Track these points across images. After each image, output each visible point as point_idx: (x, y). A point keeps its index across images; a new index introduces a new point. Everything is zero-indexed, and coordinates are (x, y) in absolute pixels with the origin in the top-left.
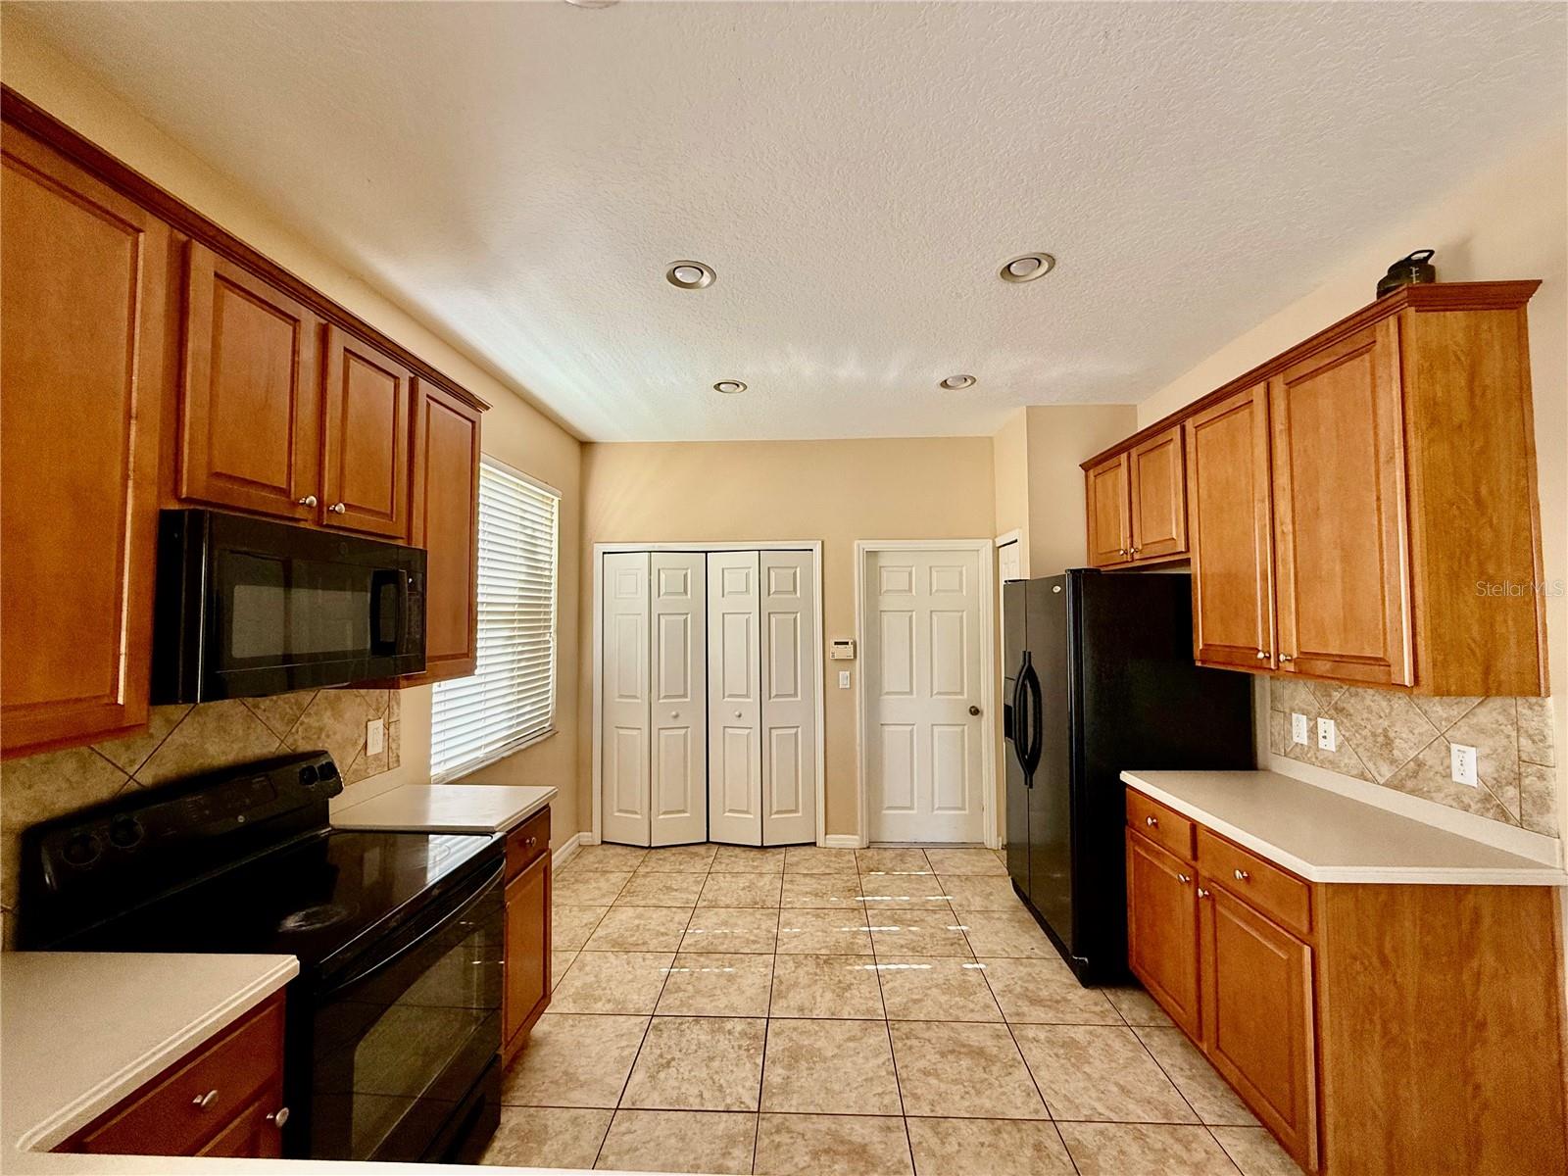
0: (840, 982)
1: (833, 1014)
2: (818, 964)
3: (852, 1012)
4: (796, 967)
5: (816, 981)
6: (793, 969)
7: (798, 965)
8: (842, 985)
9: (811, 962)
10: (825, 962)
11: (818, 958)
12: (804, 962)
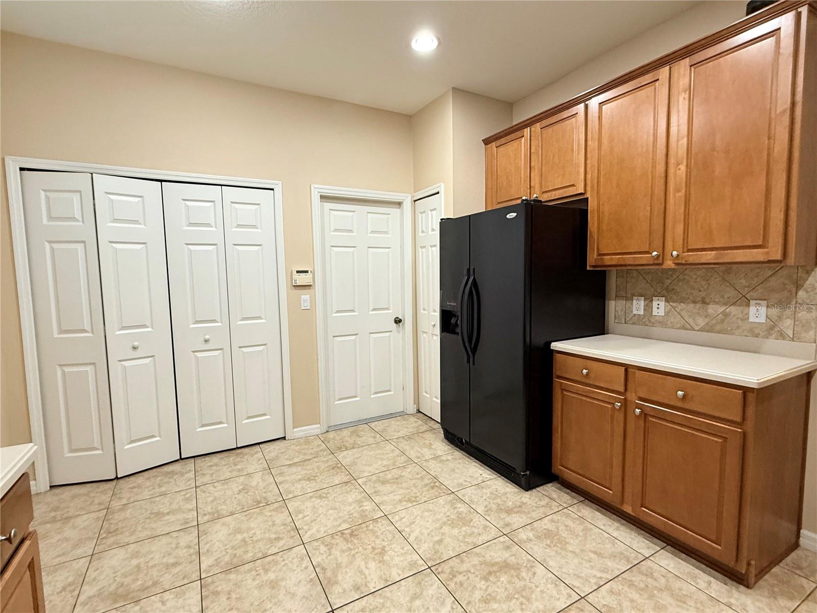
0: (374, 549)
1: (386, 581)
2: (346, 540)
3: (400, 572)
4: (329, 549)
5: (354, 556)
6: (328, 552)
7: (330, 546)
8: (376, 551)
9: (338, 540)
10: (351, 535)
11: (343, 534)
12: (333, 541)
